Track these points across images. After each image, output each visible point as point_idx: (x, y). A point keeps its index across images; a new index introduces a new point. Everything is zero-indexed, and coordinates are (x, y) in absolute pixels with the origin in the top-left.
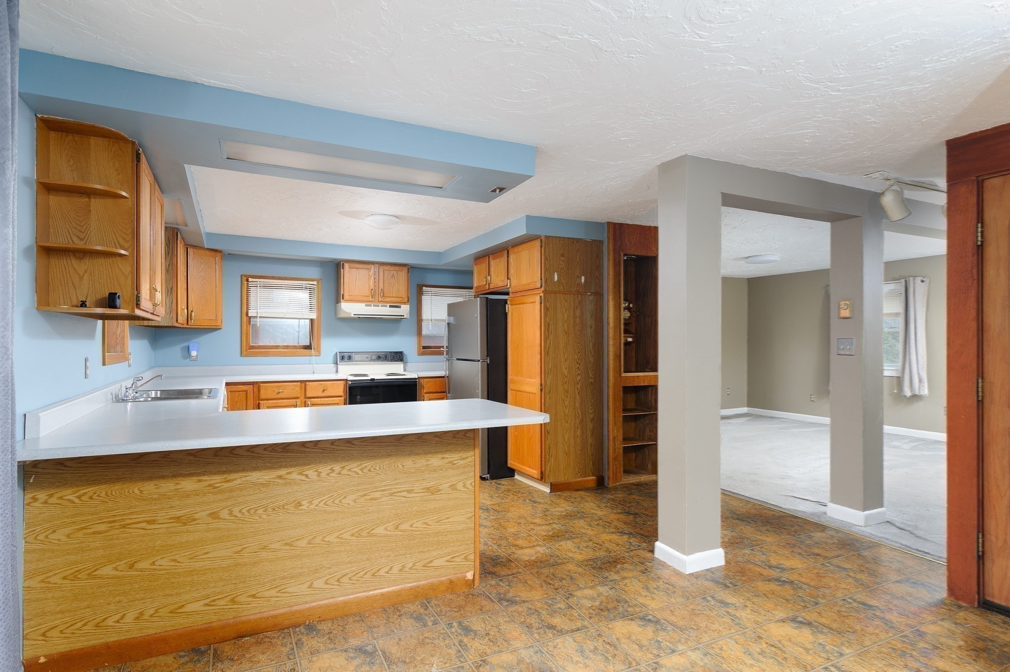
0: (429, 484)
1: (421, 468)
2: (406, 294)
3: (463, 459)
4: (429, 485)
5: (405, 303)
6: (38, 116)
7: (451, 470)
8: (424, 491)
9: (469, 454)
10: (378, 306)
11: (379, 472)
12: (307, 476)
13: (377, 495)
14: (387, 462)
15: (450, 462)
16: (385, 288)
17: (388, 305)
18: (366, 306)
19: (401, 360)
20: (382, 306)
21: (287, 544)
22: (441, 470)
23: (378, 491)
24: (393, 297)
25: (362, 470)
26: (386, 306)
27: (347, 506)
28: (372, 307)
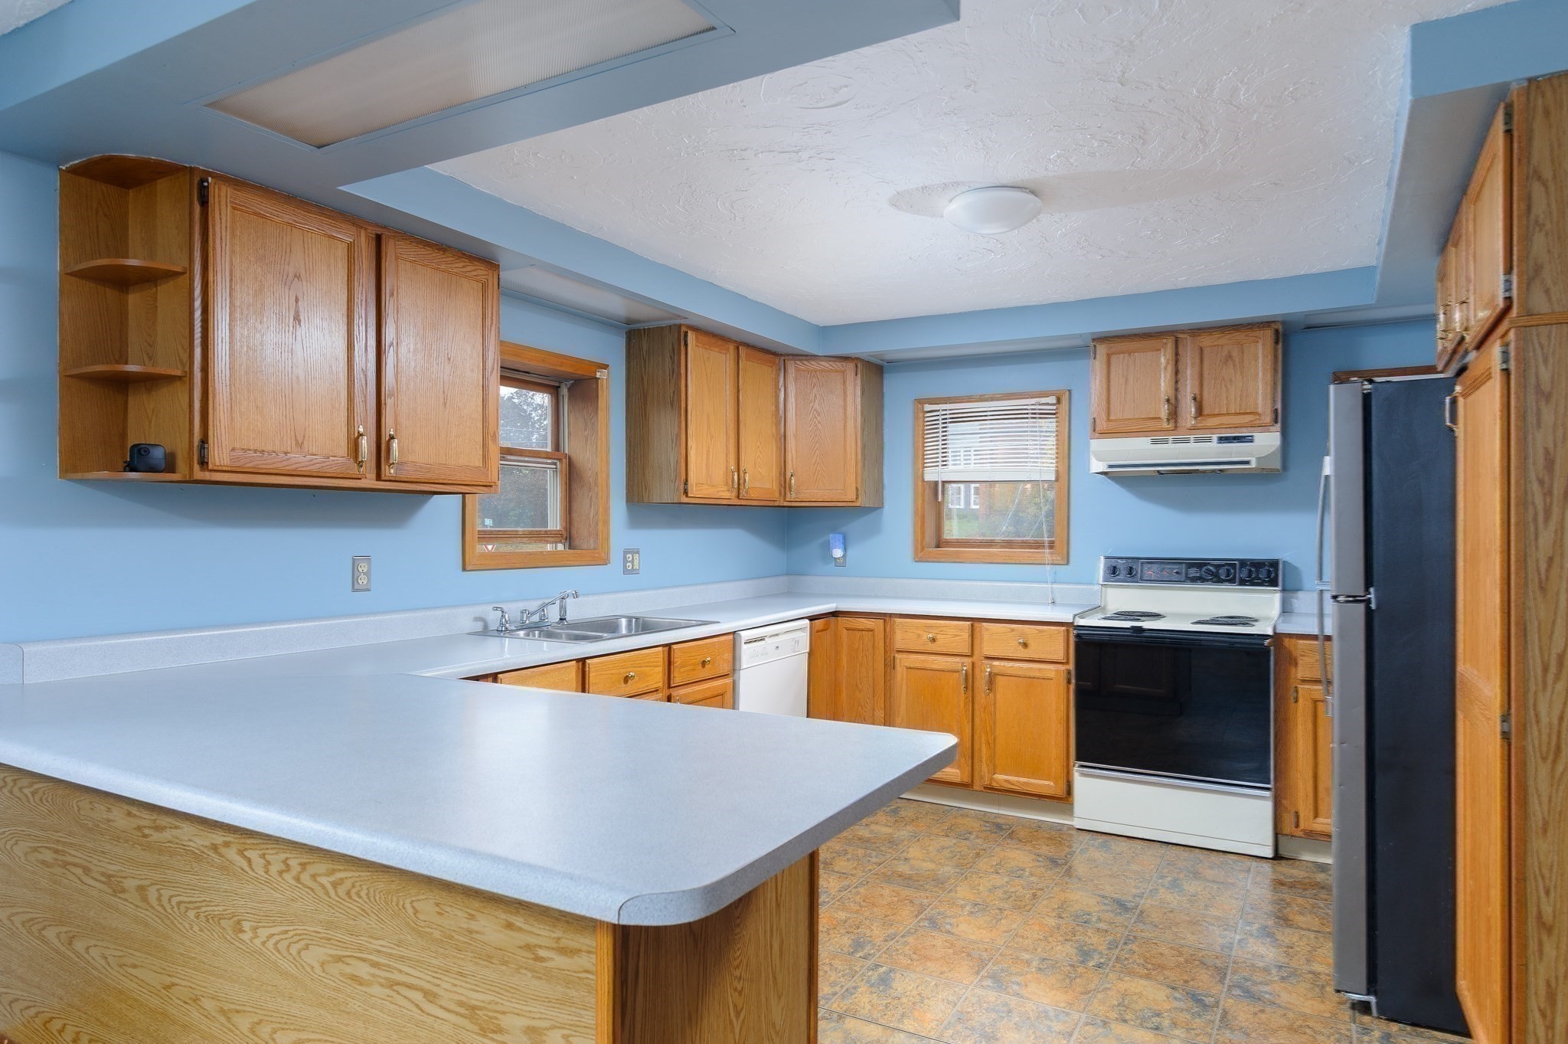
0: (475, 995)
1: (456, 937)
2: (1269, 402)
3: (563, 951)
4: (477, 998)
5: (1263, 427)
6: (64, 168)
7: (530, 974)
8: (462, 1011)
9: (582, 940)
10: (1187, 441)
11: (367, 907)
12: (249, 861)
13: (363, 970)
14: (381, 886)
15: (528, 947)
16: (1205, 393)
17: (1215, 437)
18: (1155, 442)
19: (1273, 582)
20: (1197, 440)
21: (222, 1011)
22: (505, 963)
23: (364, 960)
24: (1228, 414)
25: (335, 885)
26: (1209, 440)
27: (309, 970)
28: (1170, 446)
